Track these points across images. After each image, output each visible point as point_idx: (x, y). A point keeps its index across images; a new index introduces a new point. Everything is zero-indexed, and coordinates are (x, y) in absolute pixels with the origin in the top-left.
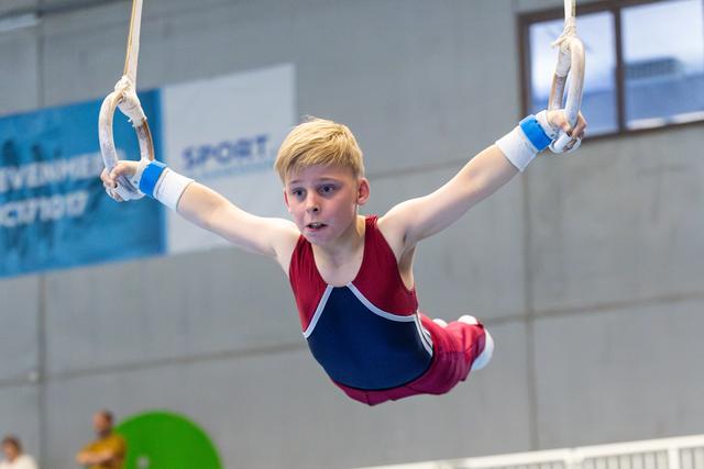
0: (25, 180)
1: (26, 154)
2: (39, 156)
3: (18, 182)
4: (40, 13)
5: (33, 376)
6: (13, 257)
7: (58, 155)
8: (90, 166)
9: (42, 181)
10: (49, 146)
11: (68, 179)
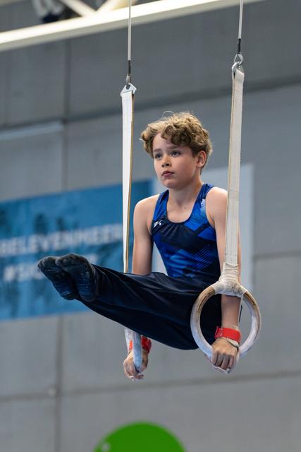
0: (51, 244)
1: (52, 224)
2: (62, 227)
3: (45, 245)
4: (65, 121)
5: (52, 392)
6: (40, 302)
7: (76, 226)
8: (99, 236)
9: (63, 246)
10: (69, 219)
11: (83, 244)
